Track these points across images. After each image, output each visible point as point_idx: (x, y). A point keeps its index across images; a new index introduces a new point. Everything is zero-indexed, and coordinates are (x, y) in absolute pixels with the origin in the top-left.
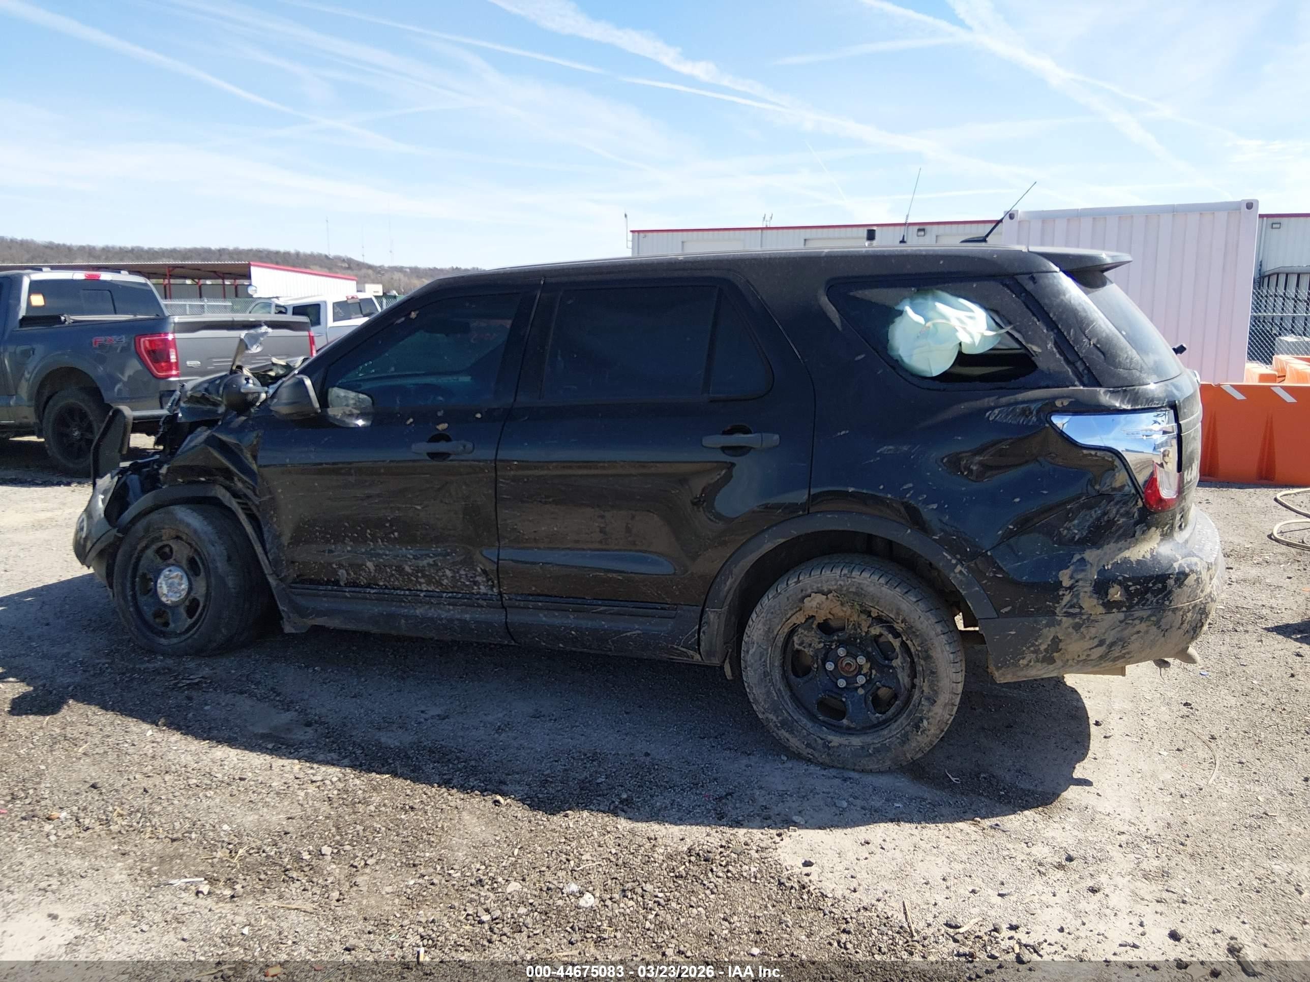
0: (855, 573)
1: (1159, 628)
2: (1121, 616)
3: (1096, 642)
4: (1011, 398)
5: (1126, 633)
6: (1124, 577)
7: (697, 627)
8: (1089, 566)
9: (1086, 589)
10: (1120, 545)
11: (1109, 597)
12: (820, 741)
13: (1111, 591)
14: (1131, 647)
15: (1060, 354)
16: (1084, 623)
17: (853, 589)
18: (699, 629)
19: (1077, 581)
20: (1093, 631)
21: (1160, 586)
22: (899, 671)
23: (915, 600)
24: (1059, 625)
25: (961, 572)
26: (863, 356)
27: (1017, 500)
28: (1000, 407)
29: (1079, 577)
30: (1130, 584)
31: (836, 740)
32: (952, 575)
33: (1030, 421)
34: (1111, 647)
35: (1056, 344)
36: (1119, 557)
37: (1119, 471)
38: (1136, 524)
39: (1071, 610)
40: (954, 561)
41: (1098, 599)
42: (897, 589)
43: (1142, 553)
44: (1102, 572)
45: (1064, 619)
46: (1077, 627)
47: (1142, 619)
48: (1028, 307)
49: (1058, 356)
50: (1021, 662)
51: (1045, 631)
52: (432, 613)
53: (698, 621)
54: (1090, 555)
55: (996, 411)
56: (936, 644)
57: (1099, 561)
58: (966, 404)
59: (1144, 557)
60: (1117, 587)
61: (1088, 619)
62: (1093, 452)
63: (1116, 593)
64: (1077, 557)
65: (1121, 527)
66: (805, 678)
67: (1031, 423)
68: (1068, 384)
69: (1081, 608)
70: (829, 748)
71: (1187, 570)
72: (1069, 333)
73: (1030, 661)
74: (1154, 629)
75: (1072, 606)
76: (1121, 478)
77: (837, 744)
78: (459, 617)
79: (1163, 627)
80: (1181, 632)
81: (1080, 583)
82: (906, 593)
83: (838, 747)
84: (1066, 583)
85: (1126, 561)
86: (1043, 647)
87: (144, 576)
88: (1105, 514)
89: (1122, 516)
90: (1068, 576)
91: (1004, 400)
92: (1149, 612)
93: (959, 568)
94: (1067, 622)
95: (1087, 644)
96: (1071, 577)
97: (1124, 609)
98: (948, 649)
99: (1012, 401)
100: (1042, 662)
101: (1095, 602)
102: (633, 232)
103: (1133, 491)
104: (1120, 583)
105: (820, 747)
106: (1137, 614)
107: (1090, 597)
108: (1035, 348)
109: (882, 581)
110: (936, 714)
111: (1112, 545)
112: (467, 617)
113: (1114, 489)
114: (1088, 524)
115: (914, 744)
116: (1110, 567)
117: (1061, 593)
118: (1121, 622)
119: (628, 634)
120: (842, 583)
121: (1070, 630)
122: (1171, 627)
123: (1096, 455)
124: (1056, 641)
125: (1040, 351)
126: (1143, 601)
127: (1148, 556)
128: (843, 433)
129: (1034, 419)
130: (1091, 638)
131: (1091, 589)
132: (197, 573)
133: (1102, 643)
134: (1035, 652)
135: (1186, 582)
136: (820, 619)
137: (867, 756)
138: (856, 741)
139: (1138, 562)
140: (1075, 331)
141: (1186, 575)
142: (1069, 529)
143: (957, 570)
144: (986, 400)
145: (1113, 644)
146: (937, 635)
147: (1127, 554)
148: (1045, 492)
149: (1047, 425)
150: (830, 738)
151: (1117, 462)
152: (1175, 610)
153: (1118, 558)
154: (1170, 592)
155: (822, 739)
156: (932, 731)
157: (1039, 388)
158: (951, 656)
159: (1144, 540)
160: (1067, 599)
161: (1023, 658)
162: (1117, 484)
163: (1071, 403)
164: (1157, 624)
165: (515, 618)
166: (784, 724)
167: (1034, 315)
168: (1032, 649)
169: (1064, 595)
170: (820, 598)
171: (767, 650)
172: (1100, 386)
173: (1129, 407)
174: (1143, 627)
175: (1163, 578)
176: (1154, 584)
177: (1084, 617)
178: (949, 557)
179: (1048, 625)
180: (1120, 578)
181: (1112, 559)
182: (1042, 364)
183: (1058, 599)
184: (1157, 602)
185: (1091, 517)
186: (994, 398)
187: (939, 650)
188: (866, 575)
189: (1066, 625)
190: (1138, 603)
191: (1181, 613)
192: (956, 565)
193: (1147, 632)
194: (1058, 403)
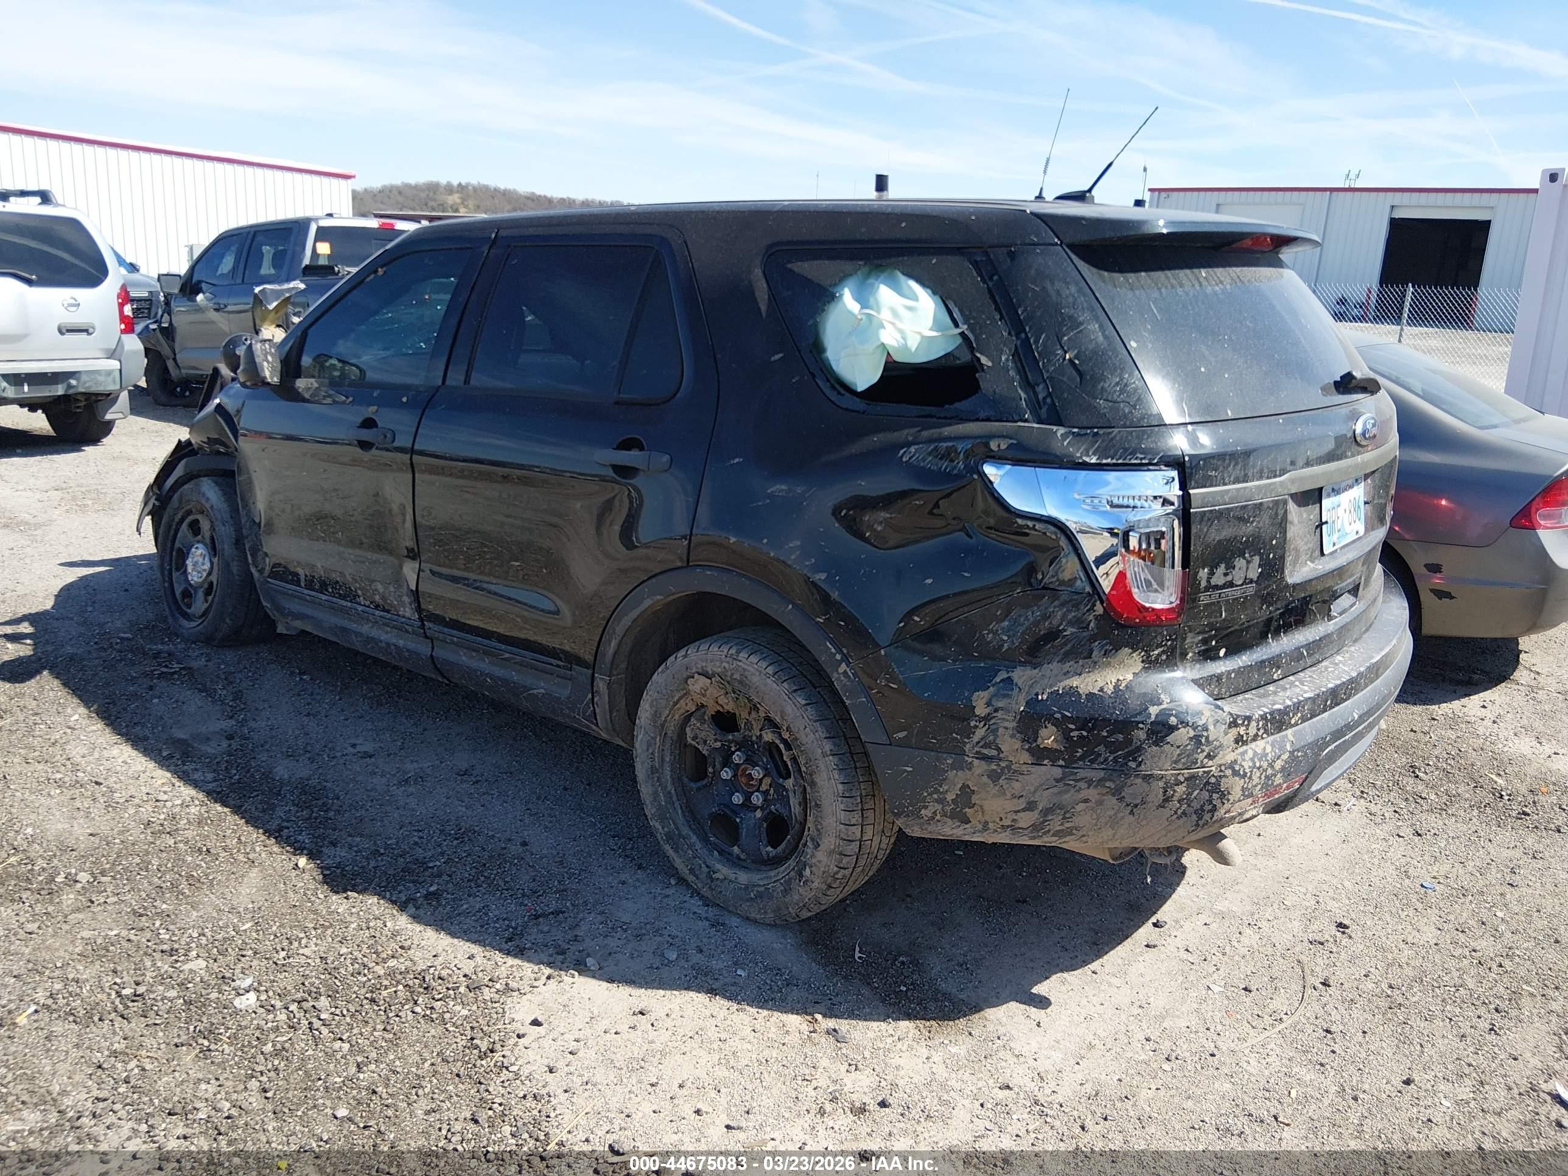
0: (743, 655)
1: (1121, 799)
2: (1057, 772)
3: (1022, 804)
4: (934, 432)
5: (1067, 798)
6: (1064, 716)
7: (590, 696)
8: (1016, 690)
9: (1006, 724)
10: (1067, 666)
11: (1039, 740)
12: (705, 869)
13: (1043, 732)
14: (1077, 821)
15: (1019, 372)
16: (1002, 773)
17: (737, 676)
18: (593, 699)
19: (996, 710)
20: (1017, 785)
21: (1120, 737)
22: (791, 795)
23: (804, 702)
24: (970, 769)
25: (845, 671)
26: (781, 355)
27: (929, 581)
28: (918, 444)
29: (1000, 704)
30: (1072, 726)
31: (723, 871)
32: (835, 675)
33: (955, 468)
34: (1046, 815)
35: (1015, 354)
36: (1062, 685)
37: (1066, 556)
38: (1093, 638)
39: (985, 751)
40: (838, 657)
41: (1023, 741)
42: (785, 684)
43: (1100, 684)
44: (1032, 702)
45: (976, 762)
46: (994, 777)
47: (1090, 782)
48: (992, 297)
49: (1012, 373)
50: (923, 812)
51: (951, 774)
52: (375, 633)
53: (589, 687)
54: (1021, 675)
55: (913, 449)
56: (822, 767)
57: (1031, 686)
58: (880, 436)
59: (1101, 690)
60: (1052, 728)
61: (1009, 767)
62: (1030, 524)
63: (1049, 738)
64: (1003, 675)
65: (1069, 641)
66: (699, 784)
67: (955, 472)
68: (1016, 418)
69: (999, 750)
70: (712, 880)
71: (1173, 720)
72: (1037, 341)
73: (935, 813)
74: (1113, 801)
75: (987, 746)
76: (1070, 567)
77: (721, 877)
78: (394, 641)
79: (1128, 800)
80: (1167, 812)
81: (999, 714)
82: (795, 691)
83: (722, 881)
84: (981, 710)
85: (1073, 692)
86: (950, 797)
87: (180, 550)
88: (1046, 617)
89: (1071, 623)
90: (985, 701)
91: (926, 434)
92: (1102, 774)
93: (843, 667)
94: (980, 767)
95: (1011, 805)
96: (988, 704)
97: (1061, 762)
98: (837, 777)
99: (936, 436)
100: (952, 817)
101: (1018, 744)
102: (1150, 190)
103: (1088, 589)
104: (1057, 723)
105: (703, 876)
106: (1082, 773)
107: (1013, 736)
108: (984, 360)
109: (770, 670)
110: (820, 862)
111: (1055, 666)
112: (401, 643)
113: (1062, 583)
114: (1021, 629)
115: (796, 897)
116: (1045, 697)
117: (973, 724)
118: (1057, 781)
119: (535, 692)
120: (727, 666)
121: (985, 779)
122: (1143, 802)
123: (1034, 528)
124: (966, 792)
125: (990, 364)
126: (1091, 757)
127: (1109, 689)
128: (737, 460)
129: (961, 465)
130: (1014, 797)
131: (1014, 724)
132: (215, 555)
133: (1031, 806)
134: (940, 801)
135: (1169, 739)
136: (711, 710)
137: (748, 900)
138: (743, 877)
139: (1091, 695)
140: (1047, 338)
141: (1173, 729)
142: (995, 633)
143: (841, 670)
144: (906, 432)
145: (1047, 812)
146: (824, 755)
147: (1075, 682)
148: (966, 574)
149: (975, 476)
150: (718, 866)
151: (1063, 542)
152: (1148, 778)
153: (1060, 687)
154: (1139, 749)
155: (707, 866)
156: (816, 884)
157: (978, 420)
158: (840, 787)
159: (1109, 664)
160: (980, 733)
161: (926, 807)
162: (1066, 576)
163: (1010, 446)
164: (1117, 792)
165: (439, 653)
166: (669, 837)
167: (998, 309)
168: (935, 796)
169: (976, 727)
170: (703, 681)
171: (654, 738)
172: (1060, 424)
173: (1094, 460)
174: (1092, 793)
175: (1126, 725)
176: (1111, 733)
177: (1003, 764)
178: (833, 650)
179: (953, 767)
180: (1058, 716)
181: (1051, 686)
182: (987, 384)
183: (969, 732)
184: (1115, 760)
185: (1027, 619)
186: (913, 430)
187: (824, 775)
188: (754, 659)
189: (978, 771)
190: (1082, 758)
191: (1161, 784)
192: (840, 663)
193: (1100, 803)
194: (993, 445)
